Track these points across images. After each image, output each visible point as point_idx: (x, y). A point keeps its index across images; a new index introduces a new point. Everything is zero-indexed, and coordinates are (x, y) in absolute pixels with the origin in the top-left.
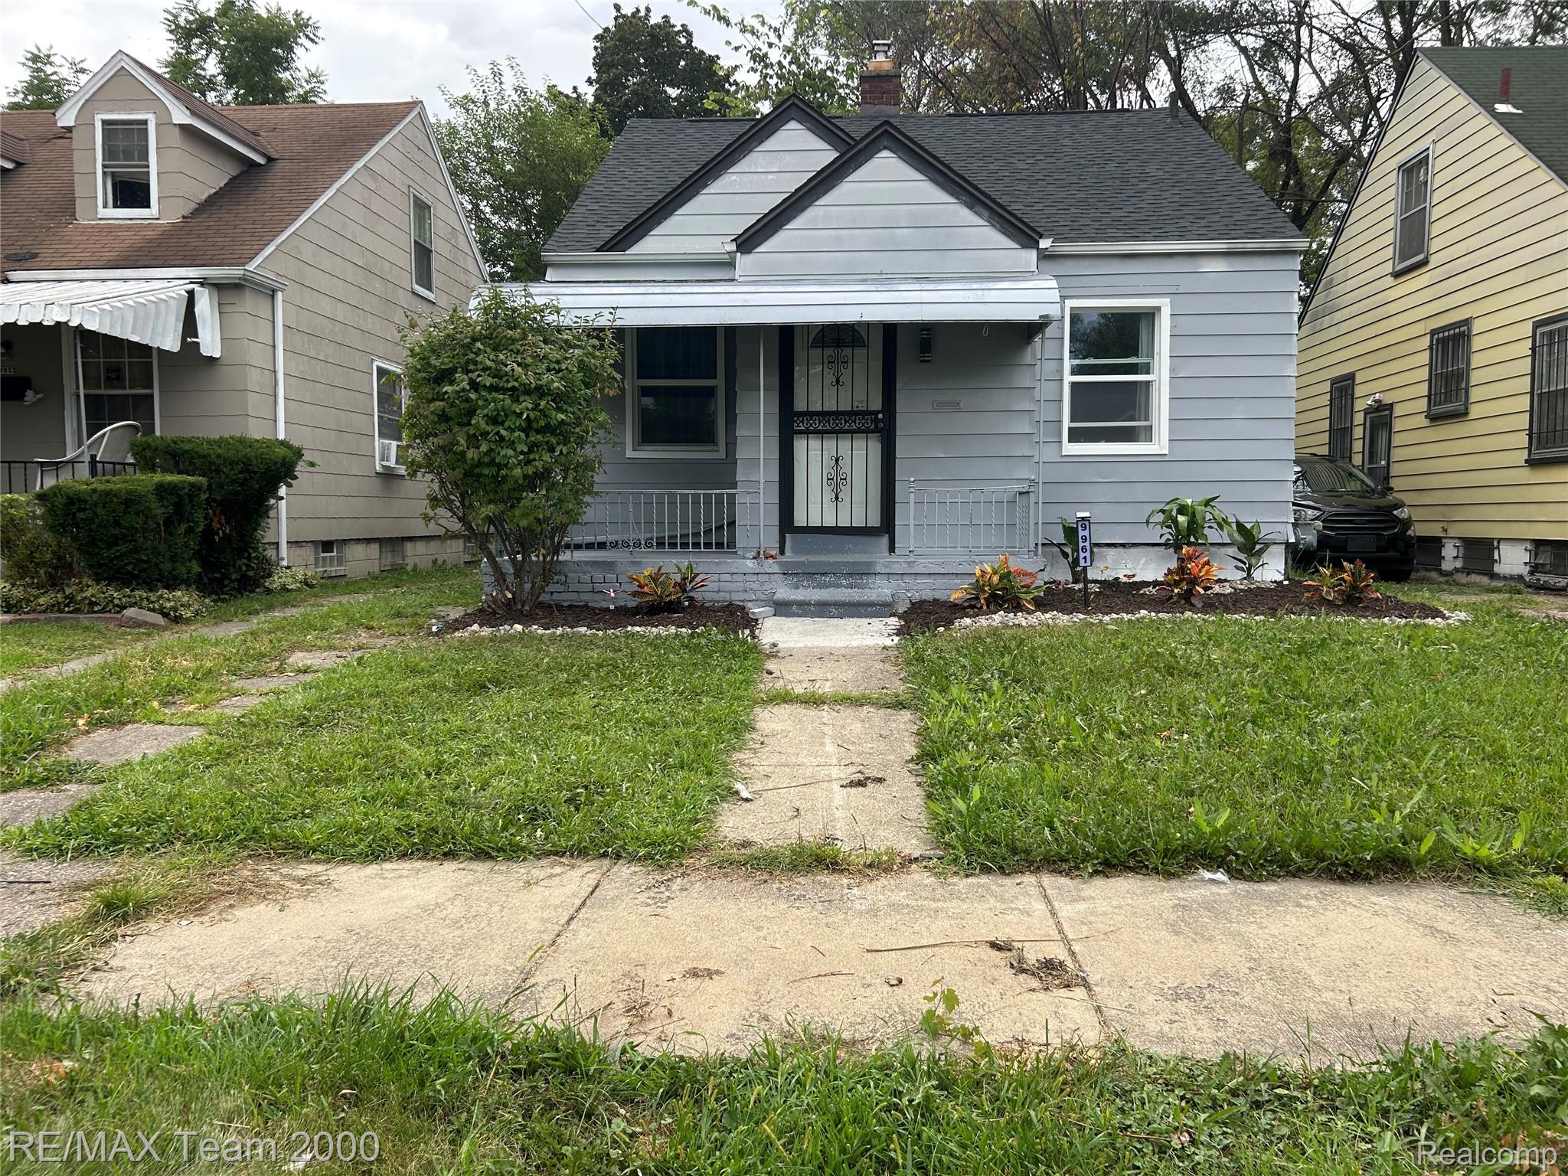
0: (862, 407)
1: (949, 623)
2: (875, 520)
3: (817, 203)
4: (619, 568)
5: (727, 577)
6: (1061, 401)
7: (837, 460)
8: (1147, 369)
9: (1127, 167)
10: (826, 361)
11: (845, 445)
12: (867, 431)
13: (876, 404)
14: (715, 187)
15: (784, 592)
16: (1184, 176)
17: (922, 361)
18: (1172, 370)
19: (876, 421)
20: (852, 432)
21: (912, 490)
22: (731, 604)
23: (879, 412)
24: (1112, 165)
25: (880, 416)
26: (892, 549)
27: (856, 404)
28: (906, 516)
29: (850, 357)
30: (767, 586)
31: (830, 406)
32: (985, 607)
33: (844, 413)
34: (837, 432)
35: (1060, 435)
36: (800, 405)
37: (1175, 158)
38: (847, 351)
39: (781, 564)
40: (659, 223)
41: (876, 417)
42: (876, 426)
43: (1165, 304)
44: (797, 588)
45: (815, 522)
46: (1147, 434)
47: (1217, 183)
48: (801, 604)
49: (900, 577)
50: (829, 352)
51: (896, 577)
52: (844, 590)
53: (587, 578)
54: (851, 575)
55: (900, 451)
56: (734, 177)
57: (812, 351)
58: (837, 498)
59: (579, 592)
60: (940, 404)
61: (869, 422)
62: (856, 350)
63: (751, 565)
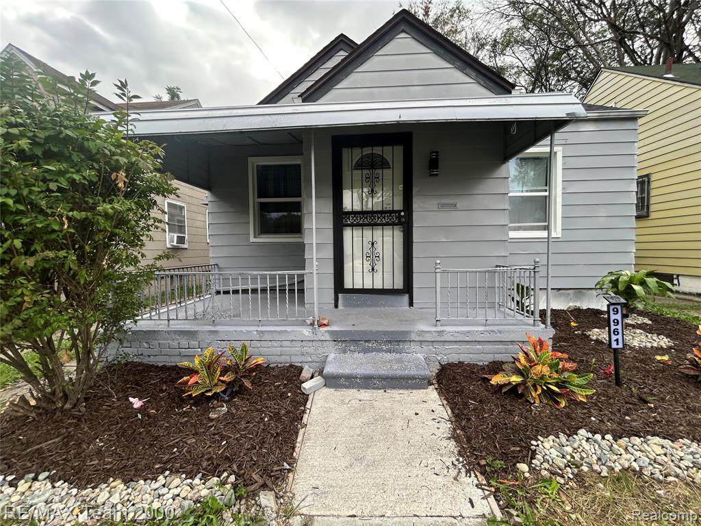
0: (389, 208)
2: (399, 284)
4: (200, 337)
7: (373, 244)
10: (364, 177)
11: (378, 232)
12: (393, 224)
13: (398, 205)
17: (431, 175)
18: (563, 189)
19: (399, 217)
20: (383, 225)
22: (291, 366)
23: (401, 211)
25: (402, 214)
26: (411, 304)
27: (385, 206)
29: (381, 175)
30: (320, 351)
31: (368, 207)
32: (538, 402)
33: (377, 212)
34: (373, 225)
36: (347, 207)
38: (378, 171)
39: (332, 332)
41: (399, 214)
42: (399, 220)
43: (559, 150)
44: (345, 352)
45: (358, 286)
49: (431, 344)
50: (365, 172)
51: (427, 344)
52: (385, 355)
53: (175, 344)
57: (355, 172)
58: (373, 269)
59: (170, 356)
60: (443, 205)
61: (394, 218)
62: (385, 171)
63: (307, 334)
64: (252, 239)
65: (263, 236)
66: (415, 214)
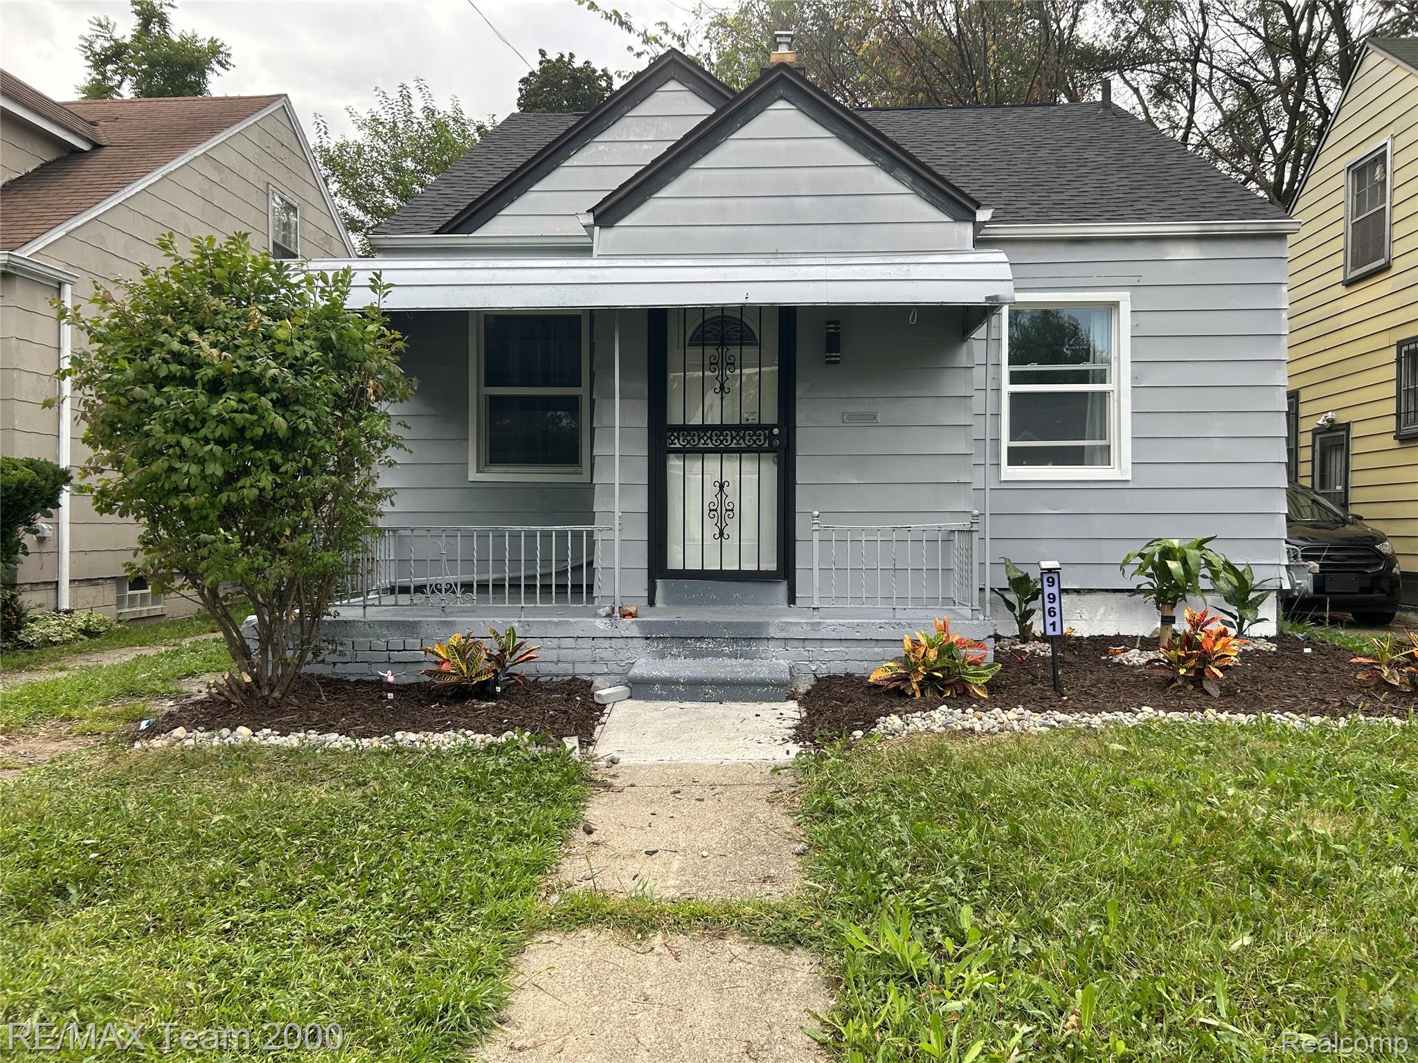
0: (753, 420)
1: (869, 723)
2: (770, 564)
3: (696, 166)
4: (424, 631)
5: (569, 643)
6: (997, 415)
7: (721, 487)
8: (1101, 377)
9: (1060, 153)
10: (707, 362)
11: (731, 466)
12: (759, 451)
13: (770, 415)
14: (578, 158)
15: (646, 665)
16: (1130, 160)
17: (828, 363)
18: (1135, 378)
19: (771, 437)
20: (740, 451)
21: (816, 527)
22: (574, 679)
23: (774, 426)
24: (1043, 153)
25: (776, 431)
26: (792, 599)
27: (745, 416)
28: (808, 557)
29: (738, 358)
30: (623, 655)
31: (713, 419)
32: (918, 695)
33: (731, 428)
34: (721, 451)
35: (998, 455)
36: (675, 418)
37: (1116, 145)
38: (734, 351)
39: (642, 625)
40: (512, 201)
41: (771, 432)
42: (770, 444)
43: (1124, 298)
44: (663, 657)
45: (694, 565)
46: (1103, 456)
47: (1169, 167)
48: (667, 683)
49: (801, 644)
50: (710, 351)
51: (796, 643)
52: (727, 661)
53: (381, 643)
54: (735, 640)
55: (803, 473)
56: (602, 147)
57: (689, 351)
58: (721, 534)
59: (370, 663)
60: (853, 417)
61: (762, 438)
62: (746, 350)
63: (602, 627)
64: (473, 476)
65: (494, 469)
66: (799, 433)
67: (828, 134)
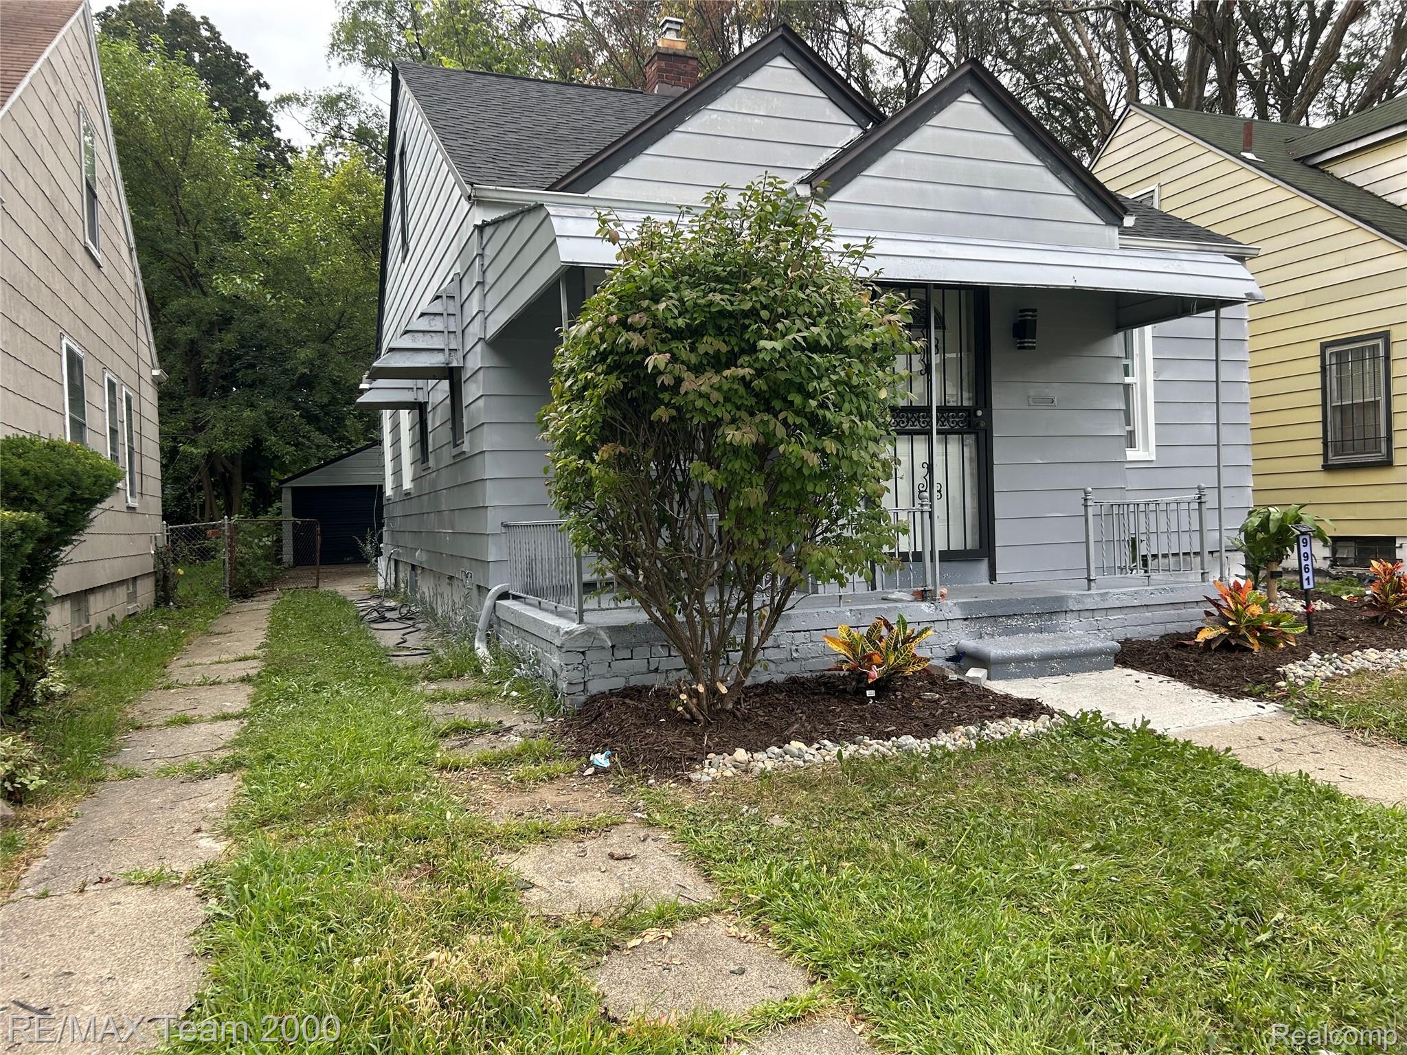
0: (954, 401)
3: (898, 147)
12: (962, 432)
13: (969, 399)
14: (694, 124)
17: (1019, 348)
18: (1155, 372)
19: (974, 419)
20: (945, 432)
23: (976, 408)
26: (993, 577)
30: (946, 638)
32: (1255, 648)
39: (964, 607)
40: (626, 162)
44: (980, 637)
54: (1040, 614)
55: (998, 457)
56: (715, 116)
60: (1036, 401)
61: (964, 420)
66: (994, 415)
67: (1006, 131)
